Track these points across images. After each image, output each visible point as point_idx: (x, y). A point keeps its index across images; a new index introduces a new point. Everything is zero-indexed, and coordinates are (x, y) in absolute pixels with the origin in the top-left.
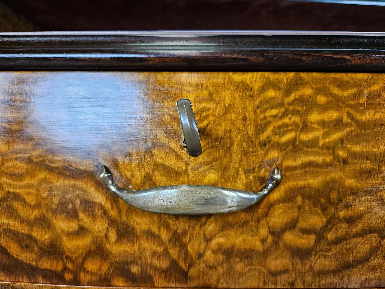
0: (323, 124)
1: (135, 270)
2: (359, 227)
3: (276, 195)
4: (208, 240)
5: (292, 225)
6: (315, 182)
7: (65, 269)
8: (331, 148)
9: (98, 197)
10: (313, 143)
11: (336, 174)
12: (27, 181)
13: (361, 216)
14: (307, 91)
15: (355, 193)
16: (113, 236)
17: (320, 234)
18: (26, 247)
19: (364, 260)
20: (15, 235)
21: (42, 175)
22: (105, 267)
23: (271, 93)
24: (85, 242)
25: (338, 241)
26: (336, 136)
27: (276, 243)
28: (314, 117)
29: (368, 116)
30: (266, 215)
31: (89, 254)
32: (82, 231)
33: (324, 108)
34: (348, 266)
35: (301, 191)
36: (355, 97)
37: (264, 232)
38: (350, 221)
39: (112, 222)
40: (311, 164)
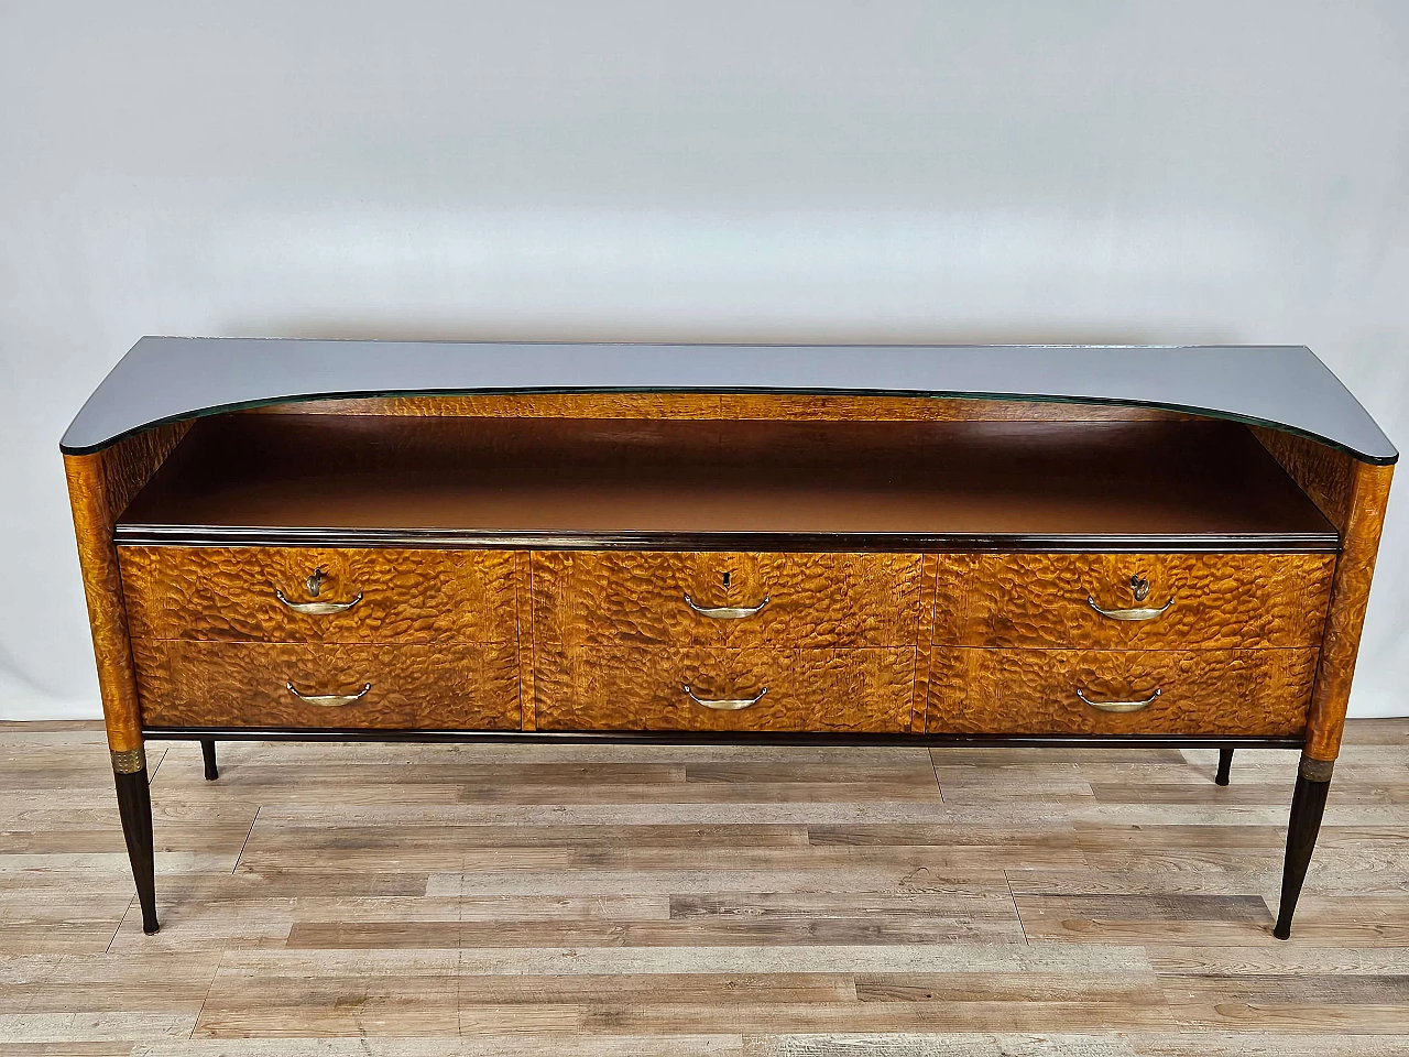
0: (381, 572)
1: (297, 635)
2: (401, 617)
3: (361, 603)
4: (331, 623)
5: (369, 616)
6: (378, 597)
7: (264, 635)
8: (386, 583)
9: (278, 605)
10: (376, 581)
11: (389, 594)
12: (242, 597)
13: (402, 612)
14: (374, 557)
15: (398, 603)
16: (286, 620)
17: (383, 620)
18: (244, 626)
19: (405, 631)
20: (238, 621)
21: (249, 595)
22: (283, 635)
23: (357, 558)
24: (274, 623)
25: (391, 623)
26: (389, 577)
27: (362, 624)
28: (377, 568)
29: (403, 568)
30: (357, 612)
31: (275, 629)
32: (271, 619)
33: (383, 564)
34: (398, 634)
35: (372, 602)
36: (397, 559)
37: (356, 619)
38: (397, 614)
39: (285, 615)
40: (376, 590)
